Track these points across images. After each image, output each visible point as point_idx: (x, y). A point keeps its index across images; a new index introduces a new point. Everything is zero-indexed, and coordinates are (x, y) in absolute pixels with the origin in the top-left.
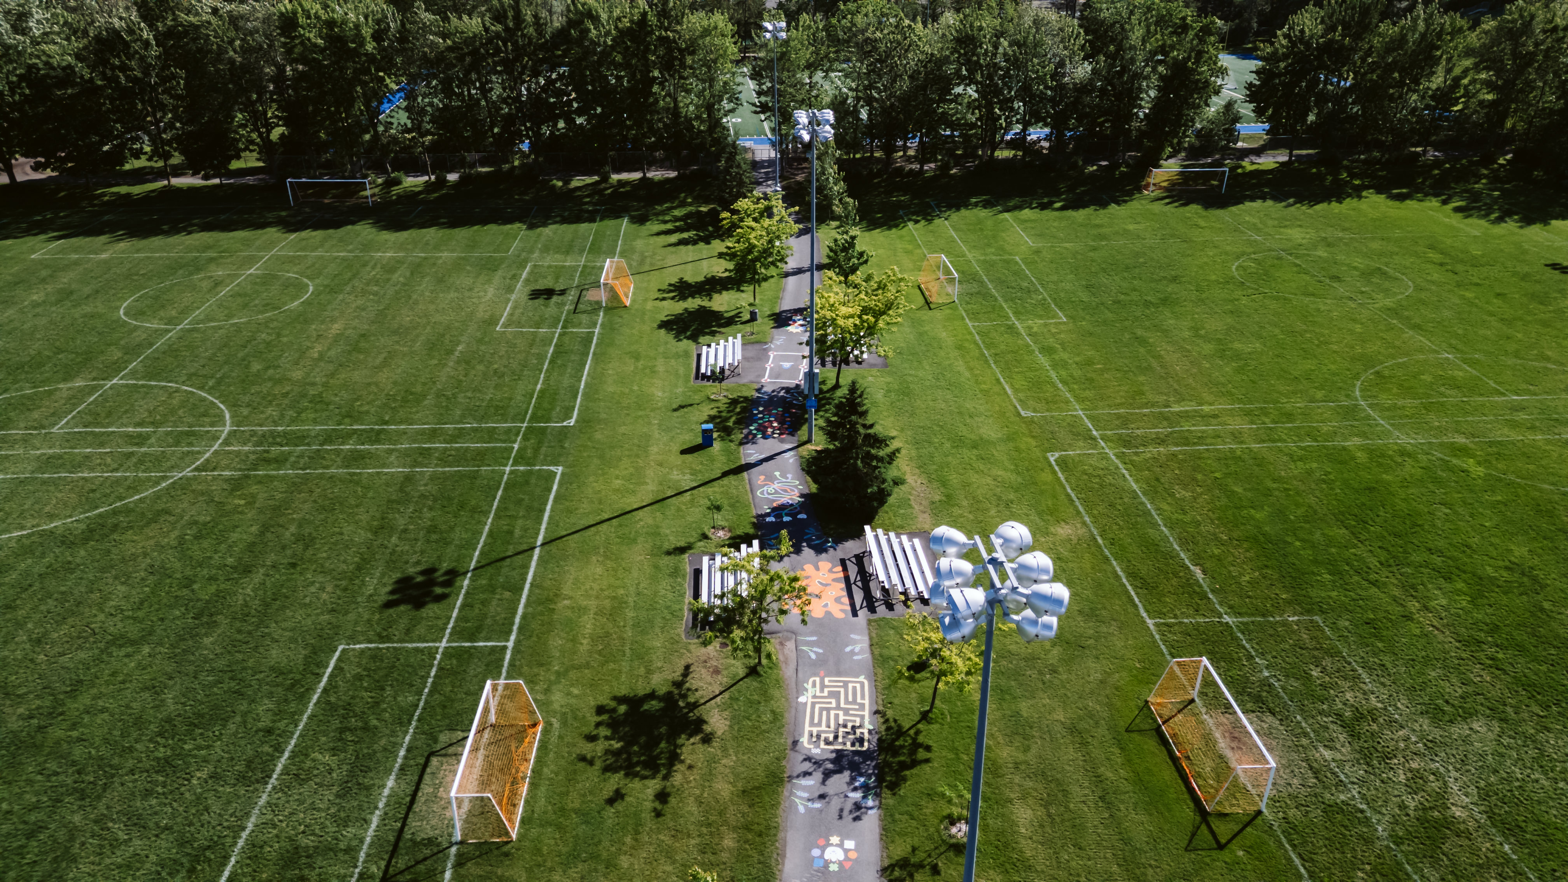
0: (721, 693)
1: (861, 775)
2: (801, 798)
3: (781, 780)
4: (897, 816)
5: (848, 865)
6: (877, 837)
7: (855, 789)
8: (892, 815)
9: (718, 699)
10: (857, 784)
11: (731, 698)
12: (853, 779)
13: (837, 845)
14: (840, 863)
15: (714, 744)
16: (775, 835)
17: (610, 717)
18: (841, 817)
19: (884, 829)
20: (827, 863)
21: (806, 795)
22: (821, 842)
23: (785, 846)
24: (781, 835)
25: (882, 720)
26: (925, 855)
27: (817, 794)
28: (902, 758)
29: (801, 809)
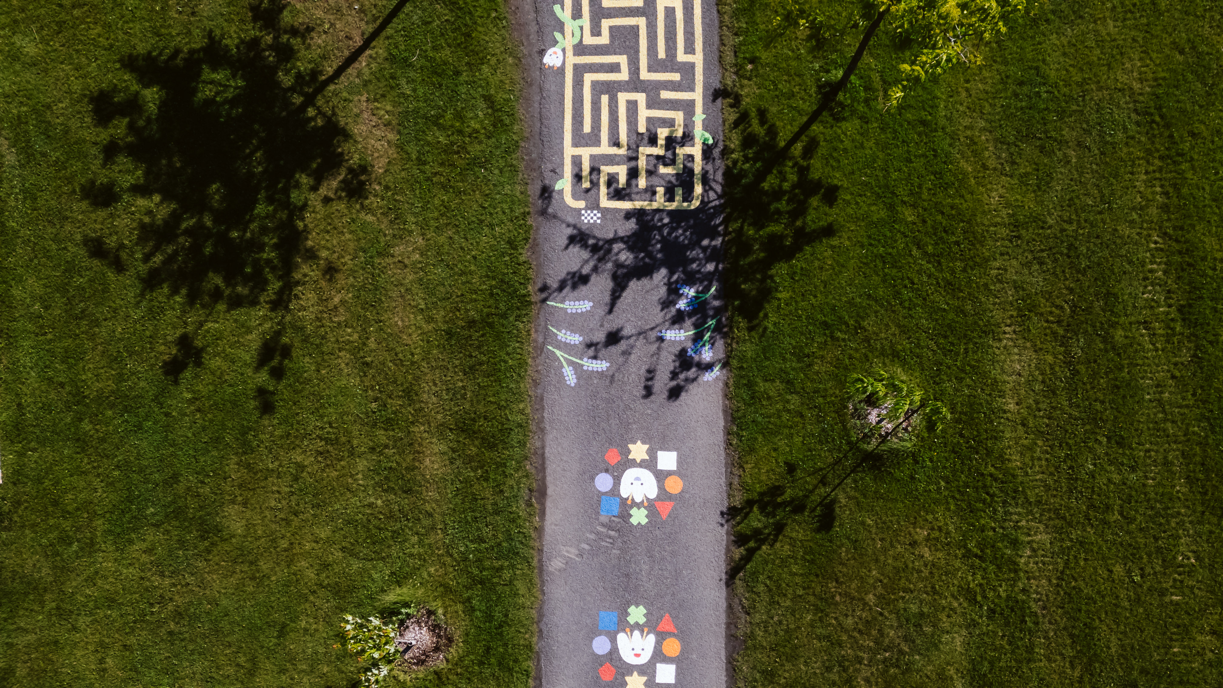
0: (367, 44)
1: (690, 281)
2: (566, 347)
3: (525, 302)
4: (762, 386)
5: (666, 508)
6: (720, 437)
7: (678, 319)
8: (750, 385)
9: (363, 61)
10: (682, 304)
11: (391, 59)
12: (674, 292)
13: (643, 464)
14: (651, 506)
15: (372, 201)
16: (522, 444)
17: (131, 127)
18: (648, 392)
19: (733, 420)
20: (626, 505)
21: (575, 339)
22: (613, 457)
23: (542, 469)
24: (534, 443)
25: (733, 117)
26: (812, 480)
27: (600, 336)
28: (774, 228)
29: (570, 377)
